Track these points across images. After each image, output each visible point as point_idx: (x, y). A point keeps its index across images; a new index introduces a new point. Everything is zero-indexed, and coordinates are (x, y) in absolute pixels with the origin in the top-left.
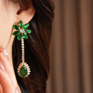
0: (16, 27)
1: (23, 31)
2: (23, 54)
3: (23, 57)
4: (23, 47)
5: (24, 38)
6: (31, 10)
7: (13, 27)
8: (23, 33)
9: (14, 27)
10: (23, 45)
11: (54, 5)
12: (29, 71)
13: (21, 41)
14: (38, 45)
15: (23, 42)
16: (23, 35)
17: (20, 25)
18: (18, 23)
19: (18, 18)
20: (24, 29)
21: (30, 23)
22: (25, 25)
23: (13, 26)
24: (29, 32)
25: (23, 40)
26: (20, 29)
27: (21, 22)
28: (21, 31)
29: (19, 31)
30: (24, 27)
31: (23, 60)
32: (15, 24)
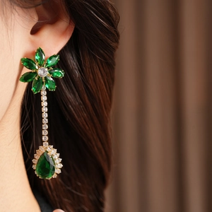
0: (28, 62)
1: (44, 72)
2: (45, 127)
3: (45, 133)
4: (45, 110)
5: (47, 90)
6: (63, 24)
7: (21, 64)
8: (46, 78)
9: (25, 64)
10: (45, 104)
11: (117, 14)
12: (58, 166)
13: (39, 95)
14: (80, 104)
15: (44, 98)
16: (44, 81)
17: (37, 57)
18: (34, 54)
19: (33, 42)
20: (48, 68)
21: (61, 53)
22: (50, 58)
23: (21, 60)
24: (60, 74)
25: (44, 93)
26: (37, 67)
27: (40, 52)
28: (40, 72)
29: (36, 73)
30: (47, 64)
31: (45, 138)
32: (26, 55)
